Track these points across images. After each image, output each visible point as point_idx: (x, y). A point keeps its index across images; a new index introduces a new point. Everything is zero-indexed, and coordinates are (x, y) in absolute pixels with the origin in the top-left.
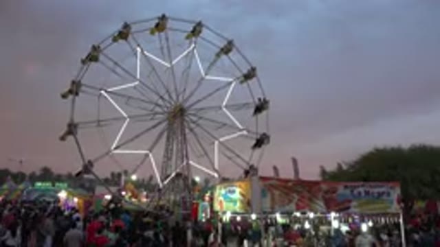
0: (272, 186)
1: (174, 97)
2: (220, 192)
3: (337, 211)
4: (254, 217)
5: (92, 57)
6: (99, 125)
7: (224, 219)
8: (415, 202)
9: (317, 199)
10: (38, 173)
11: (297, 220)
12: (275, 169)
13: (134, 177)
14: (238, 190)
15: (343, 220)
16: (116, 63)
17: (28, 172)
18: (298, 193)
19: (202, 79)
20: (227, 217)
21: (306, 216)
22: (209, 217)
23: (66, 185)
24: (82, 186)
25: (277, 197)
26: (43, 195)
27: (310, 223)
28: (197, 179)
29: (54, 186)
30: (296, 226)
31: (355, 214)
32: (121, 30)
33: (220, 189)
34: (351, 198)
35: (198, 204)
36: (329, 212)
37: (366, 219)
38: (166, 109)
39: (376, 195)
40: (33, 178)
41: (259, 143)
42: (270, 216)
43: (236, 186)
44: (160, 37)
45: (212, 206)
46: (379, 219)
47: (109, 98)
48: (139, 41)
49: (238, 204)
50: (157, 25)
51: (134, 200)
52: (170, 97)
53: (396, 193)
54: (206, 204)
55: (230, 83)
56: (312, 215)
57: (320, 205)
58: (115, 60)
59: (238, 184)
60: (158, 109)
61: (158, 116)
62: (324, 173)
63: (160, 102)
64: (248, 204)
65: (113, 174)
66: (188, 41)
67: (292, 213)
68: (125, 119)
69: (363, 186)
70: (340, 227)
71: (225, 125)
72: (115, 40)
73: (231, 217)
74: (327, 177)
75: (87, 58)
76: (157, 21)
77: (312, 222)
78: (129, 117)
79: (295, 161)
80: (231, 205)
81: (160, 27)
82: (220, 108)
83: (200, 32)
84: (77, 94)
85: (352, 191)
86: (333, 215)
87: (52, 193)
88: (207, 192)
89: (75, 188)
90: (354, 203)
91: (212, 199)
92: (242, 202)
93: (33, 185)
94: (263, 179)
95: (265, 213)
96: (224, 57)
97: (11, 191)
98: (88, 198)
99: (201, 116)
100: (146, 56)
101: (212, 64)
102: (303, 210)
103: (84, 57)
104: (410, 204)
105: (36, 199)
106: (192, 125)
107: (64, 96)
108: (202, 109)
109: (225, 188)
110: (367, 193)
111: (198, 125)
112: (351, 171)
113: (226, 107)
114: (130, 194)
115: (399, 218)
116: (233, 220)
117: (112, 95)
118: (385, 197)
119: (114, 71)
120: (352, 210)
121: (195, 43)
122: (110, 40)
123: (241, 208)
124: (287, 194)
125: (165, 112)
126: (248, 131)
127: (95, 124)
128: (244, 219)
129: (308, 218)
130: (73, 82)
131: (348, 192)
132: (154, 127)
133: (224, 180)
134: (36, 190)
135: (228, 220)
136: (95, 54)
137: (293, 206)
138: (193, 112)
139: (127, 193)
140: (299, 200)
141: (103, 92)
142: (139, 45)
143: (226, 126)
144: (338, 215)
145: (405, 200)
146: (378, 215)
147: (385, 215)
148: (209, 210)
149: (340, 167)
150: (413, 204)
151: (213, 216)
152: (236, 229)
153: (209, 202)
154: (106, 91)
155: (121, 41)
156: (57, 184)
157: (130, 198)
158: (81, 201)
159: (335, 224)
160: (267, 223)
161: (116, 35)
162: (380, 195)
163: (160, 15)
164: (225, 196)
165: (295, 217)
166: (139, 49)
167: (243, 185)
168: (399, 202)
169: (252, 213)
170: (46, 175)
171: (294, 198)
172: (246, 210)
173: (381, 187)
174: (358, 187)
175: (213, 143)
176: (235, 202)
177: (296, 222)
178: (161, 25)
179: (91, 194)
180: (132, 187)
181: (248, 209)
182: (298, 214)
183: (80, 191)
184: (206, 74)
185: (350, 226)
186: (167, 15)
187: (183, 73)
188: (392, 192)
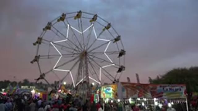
0: (126, 86)
1: (83, 46)
2: (104, 89)
3: (156, 98)
4: (119, 100)
5: (48, 27)
7: (105, 102)
8: (193, 93)
9: (148, 92)
10: (22, 82)
11: (138, 102)
12: (128, 78)
13: (65, 83)
14: (111, 89)
15: (160, 102)
16: (58, 31)
17: (18, 81)
18: (139, 89)
19: (96, 40)
20: (107, 101)
21: (143, 100)
22: (99, 101)
23: (34, 87)
24: (42, 88)
25: (129, 92)
26: (25, 92)
27: (144, 103)
28: (93, 84)
29: (29, 87)
30: (138, 105)
31: (165, 98)
32: (61, 16)
33: (103, 88)
34: (163, 91)
35: (93, 95)
36: (153, 98)
37: (170, 101)
38: (79, 52)
39: (174, 90)
40: (20, 84)
41: (120, 70)
42: (126, 100)
43: (110, 87)
44: (78, 20)
45: (100, 96)
46: (176, 101)
47: (54, 46)
48: (69, 22)
49: (112, 95)
50: (77, 15)
51: (65, 94)
52: (81, 47)
53: (184, 89)
54: (97, 95)
55: (109, 42)
56: (145, 100)
57: (149, 95)
58: (58, 29)
60: (75, 52)
61: (75, 55)
62: (150, 80)
63: (77, 49)
64: (116, 95)
65: (55, 82)
66: (91, 23)
67: (136, 98)
68: (60, 55)
69: (168, 86)
70: (158, 105)
71: (105, 61)
72: (58, 21)
73: (109, 101)
74: (152, 82)
75: (45, 28)
76: (77, 13)
77: (145, 103)
78: (62, 55)
79: (137, 75)
80: (109, 95)
81: (78, 16)
82: (103, 53)
83: (96, 19)
84: (40, 43)
85: (164, 88)
86: (155, 99)
87: (29, 91)
88: (98, 90)
89: (39, 89)
90: (164, 94)
91: (100, 93)
92: (113, 94)
93: (20, 87)
94: (123, 83)
95: (124, 99)
96: (106, 30)
97: (11, 90)
98: (45, 93)
99: (94, 56)
100: (71, 28)
101: (101, 34)
102: (141, 97)
103: (44, 27)
104: (191, 94)
105: (22, 93)
106: (90, 60)
107: (34, 44)
108: (94, 53)
109: (106, 88)
110: (170, 89)
111: (93, 60)
112: (164, 79)
113: (106, 52)
114: (63, 91)
115: (185, 100)
116: (109, 102)
117: (56, 45)
118: (179, 91)
119: (57, 34)
120: (164, 97)
121: (94, 24)
122: (56, 20)
123: (113, 97)
124: (134, 90)
125: (78, 53)
126: (115, 64)
127: (47, 57)
128: (115, 102)
129: (143, 101)
130: (39, 38)
131: (162, 88)
132: (74, 60)
133: (106, 84)
134: (22, 90)
135: (107, 102)
136: (49, 26)
137: (136, 95)
138: (91, 54)
139: (62, 90)
140: (139, 93)
141: (51, 43)
142: (68, 23)
144: (157, 99)
145: (188, 92)
146: (176, 99)
147: (179, 99)
148: (98, 98)
149: (158, 77)
150: (192, 94)
151: (100, 100)
152: (111, 106)
153: (99, 94)
154: (53, 43)
155: (61, 22)
156: (31, 87)
157: (63, 92)
158: (41, 95)
159: (156, 103)
160: (125, 103)
161: (59, 18)
162: (176, 90)
163: (79, 11)
164: (106, 91)
165: (138, 100)
166: (68, 25)
167: (114, 86)
168: (185, 93)
169: (118, 99)
170: (26, 83)
171: (137, 91)
172: (115, 97)
173: (177, 86)
174: (166, 86)
175: (99, 69)
176: (110, 94)
177: (138, 103)
178: (79, 15)
179: (46, 91)
180: (64, 88)
181: (116, 97)
182: (139, 99)
183: (41, 90)
184: (98, 38)
185: (163, 104)
186: (82, 11)
187: (87, 37)
188: (182, 88)
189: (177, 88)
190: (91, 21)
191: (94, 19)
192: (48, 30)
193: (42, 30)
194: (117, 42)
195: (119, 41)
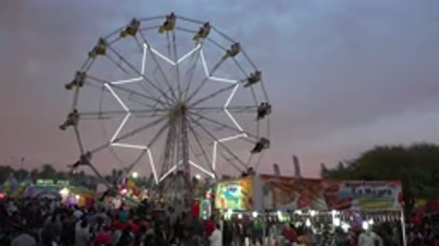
0: (273, 184)
1: (177, 94)
2: (222, 189)
3: (338, 209)
4: (255, 214)
5: (100, 50)
6: (100, 118)
7: (225, 217)
8: (416, 200)
9: (319, 197)
10: (40, 170)
11: (298, 218)
12: (276, 166)
13: (135, 175)
14: (239, 188)
15: (344, 218)
16: (121, 58)
17: (30, 170)
18: (300, 191)
19: (206, 79)
20: (228, 215)
21: (308, 214)
23: (67, 183)
24: (84, 184)
25: (278, 197)
26: (45, 193)
27: (311, 221)
28: (198, 177)
29: (55, 183)
30: (297, 224)
31: (357, 212)
32: (130, 26)
33: (222, 187)
34: (352, 196)
35: (199, 202)
36: (330, 210)
37: (367, 217)
38: (167, 106)
39: (377, 193)
40: (35, 175)
41: (259, 148)
42: (271, 214)
43: (237, 184)
44: (167, 34)
45: (213, 204)
46: (380, 217)
47: (112, 92)
48: (147, 38)
49: (240, 202)
50: (166, 24)
51: (135, 197)
52: (173, 94)
53: (397, 191)
54: (208, 201)
55: (234, 85)
56: (313, 213)
57: (322, 203)
58: (121, 55)
59: (239, 182)
60: (159, 106)
61: (159, 113)
62: (324, 171)
63: (163, 99)
64: (250, 202)
65: (114, 172)
66: (195, 42)
67: (294, 211)
68: (126, 113)
69: (364, 184)
70: (341, 225)
71: (225, 126)
72: (123, 35)
73: (233, 215)
74: (328, 175)
75: (94, 50)
76: (165, 20)
77: (313, 220)
78: (131, 111)
79: (296, 160)
80: (232, 202)
81: (168, 25)
82: (222, 109)
84: (81, 85)
85: (354, 190)
86: (334, 213)
87: (54, 190)
88: (208, 190)
89: (76, 185)
90: (355, 202)
91: (213, 196)
92: (244, 200)
93: (35, 182)
94: (265, 177)
95: (267, 211)
96: (230, 59)
97: (13, 188)
98: (89, 196)
99: (203, 115)
100: (152, 53)
101: (217, 66)
102: (304, 209)
103: (91, 50)
104: (411, 202)
105: (38, 195)
106: (193, 125)
107: (68, 87)
108: (203, 109)
109: (226, 185)
110: (368, 191)
111: (199, 124)
112: (353, 169)
113: (228, 108)
114: (131, 192)
115: (400, 216)
116: (234, 218)
117: (118, 90)
118: (386, 195)
119: (119, 66)
120: (352, 208)
121: (202, 43)
122: (118, 35)
123: (243, 206)
124: (289, 192)
125: (166, 109)
126: (248, 134)
127: (97, 116)
128: (246, 217)
129: (309, 216)
130: (78, 73)
131: (349, 190)
132: (156, 123)
133: (226, 178)
134: (38, 188)
135: (229, 217)
136: (102, 47)
137: (294, 203)
138: (194, 111)
139: (128, 191)
140: (301, 198)
141: (106, 85)
142: (146, 42)
143: (227, 128)
144: (339, 213)
145: (406, 198)
146: (379, 213)
147: (386, 213)
148: (210, 208)
149: (341, 165)
150: (414, 202)
151: (214, 213)
152: (238, 227)
153: (210, 199)
154: (110, 84)
156: (59, 182)
157: (131, 196)
158: (83, 199)
159: (336, 222)
160: (268, 221)
161: (124, 30)
162: (382, 193)
163: (169, 13)
164: (227, 195)
165: (297, 215)
166: (145, 46)
167: (244, 182)
168: (400, 201)
169: (253, 211)
170: (48, 172)
171: (295, 196)
172: (246, 207)
173: (383, 185)
174: (358, 185)
175: (213, 144)
176: (236, 200)
177: (297, 221)
178: (169, 24)
179: (92, 191)
180: (133, 184)
181: (250, 206)
182: (299, 212)
183: (82, 188)
184: (210, 75)
185: (351, 224)
186: (176, 14)
187: (187, 73)
188: (393, 190)
189: (381, 188)
190: (195, 38)
191: (203, 32)
192: (99, 57)
193: (86, 56)
194: (254, 86)
195: (258, 84)
